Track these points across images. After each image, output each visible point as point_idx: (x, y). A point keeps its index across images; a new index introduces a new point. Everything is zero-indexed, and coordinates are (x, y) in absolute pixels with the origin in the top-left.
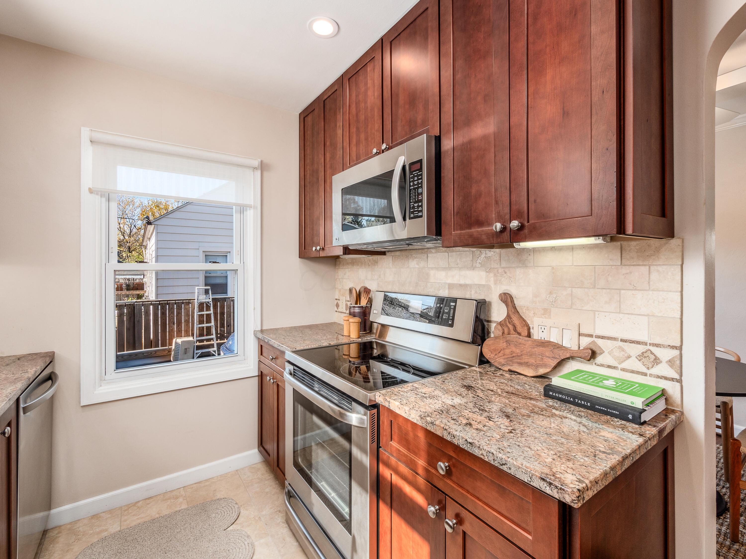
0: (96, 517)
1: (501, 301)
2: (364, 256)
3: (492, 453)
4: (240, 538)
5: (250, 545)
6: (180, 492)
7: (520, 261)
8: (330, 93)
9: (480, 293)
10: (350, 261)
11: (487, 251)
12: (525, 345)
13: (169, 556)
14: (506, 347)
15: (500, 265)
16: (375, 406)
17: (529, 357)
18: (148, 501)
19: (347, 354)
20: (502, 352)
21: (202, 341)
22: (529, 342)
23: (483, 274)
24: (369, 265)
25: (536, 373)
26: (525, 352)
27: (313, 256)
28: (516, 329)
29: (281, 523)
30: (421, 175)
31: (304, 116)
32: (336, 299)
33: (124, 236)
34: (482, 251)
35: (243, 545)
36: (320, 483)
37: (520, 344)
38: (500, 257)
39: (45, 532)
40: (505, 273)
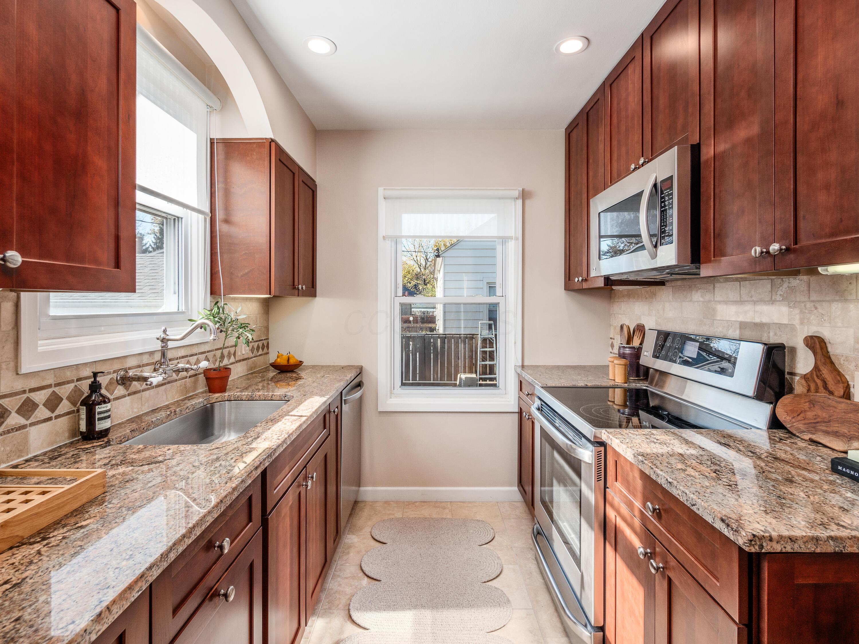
0: (387, 503)
1: (807, 346)
2: (638, 287)
3: (686, 494)
4: (491, 556)
5: (499, 565)
6: (447, 505)
7: (837, 292)
8: (593, 104)
9: (780, 335)
10: (626, 293)
11: (790, 279)
12: (835, 408)
13: (434, 547)
14: (808, 409)
15: (809, 298)
16: (602, 444)
17: (840, 425)
18: (423, 504)
19: (613, 400)
20: (802, 415)
21: (485, 379)
22: (843, 405)
23: (784, 309)
24: (646, 298)
25: (848, 447)
26: (835, 417)
27: (576, 288)
28: (826, 386)
29: (531, 559)
30: (672, 194)
31: (569, 132)
32: (611, 338)
33: (420, 269)
34: (784, 279)
35: (493, 562)
36: (563, 522)
37: (829, 406)
38: (809, 287)
39: (356, 502)
40: (816, 308)
